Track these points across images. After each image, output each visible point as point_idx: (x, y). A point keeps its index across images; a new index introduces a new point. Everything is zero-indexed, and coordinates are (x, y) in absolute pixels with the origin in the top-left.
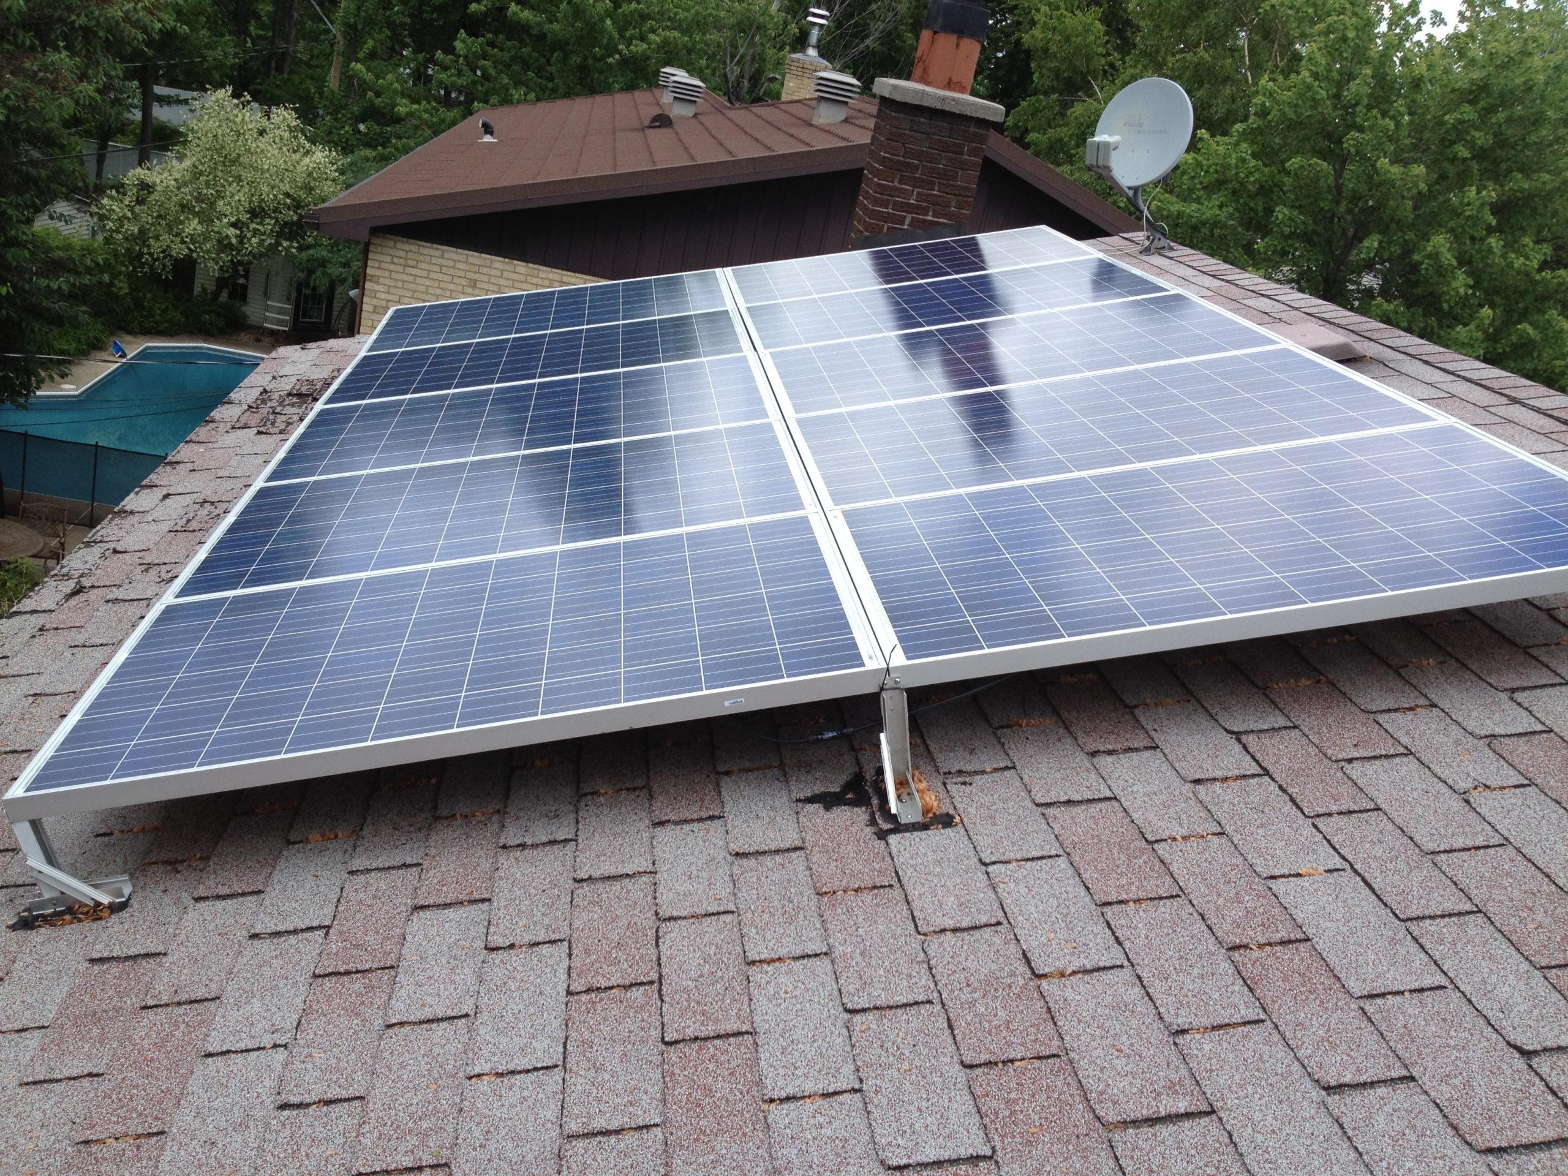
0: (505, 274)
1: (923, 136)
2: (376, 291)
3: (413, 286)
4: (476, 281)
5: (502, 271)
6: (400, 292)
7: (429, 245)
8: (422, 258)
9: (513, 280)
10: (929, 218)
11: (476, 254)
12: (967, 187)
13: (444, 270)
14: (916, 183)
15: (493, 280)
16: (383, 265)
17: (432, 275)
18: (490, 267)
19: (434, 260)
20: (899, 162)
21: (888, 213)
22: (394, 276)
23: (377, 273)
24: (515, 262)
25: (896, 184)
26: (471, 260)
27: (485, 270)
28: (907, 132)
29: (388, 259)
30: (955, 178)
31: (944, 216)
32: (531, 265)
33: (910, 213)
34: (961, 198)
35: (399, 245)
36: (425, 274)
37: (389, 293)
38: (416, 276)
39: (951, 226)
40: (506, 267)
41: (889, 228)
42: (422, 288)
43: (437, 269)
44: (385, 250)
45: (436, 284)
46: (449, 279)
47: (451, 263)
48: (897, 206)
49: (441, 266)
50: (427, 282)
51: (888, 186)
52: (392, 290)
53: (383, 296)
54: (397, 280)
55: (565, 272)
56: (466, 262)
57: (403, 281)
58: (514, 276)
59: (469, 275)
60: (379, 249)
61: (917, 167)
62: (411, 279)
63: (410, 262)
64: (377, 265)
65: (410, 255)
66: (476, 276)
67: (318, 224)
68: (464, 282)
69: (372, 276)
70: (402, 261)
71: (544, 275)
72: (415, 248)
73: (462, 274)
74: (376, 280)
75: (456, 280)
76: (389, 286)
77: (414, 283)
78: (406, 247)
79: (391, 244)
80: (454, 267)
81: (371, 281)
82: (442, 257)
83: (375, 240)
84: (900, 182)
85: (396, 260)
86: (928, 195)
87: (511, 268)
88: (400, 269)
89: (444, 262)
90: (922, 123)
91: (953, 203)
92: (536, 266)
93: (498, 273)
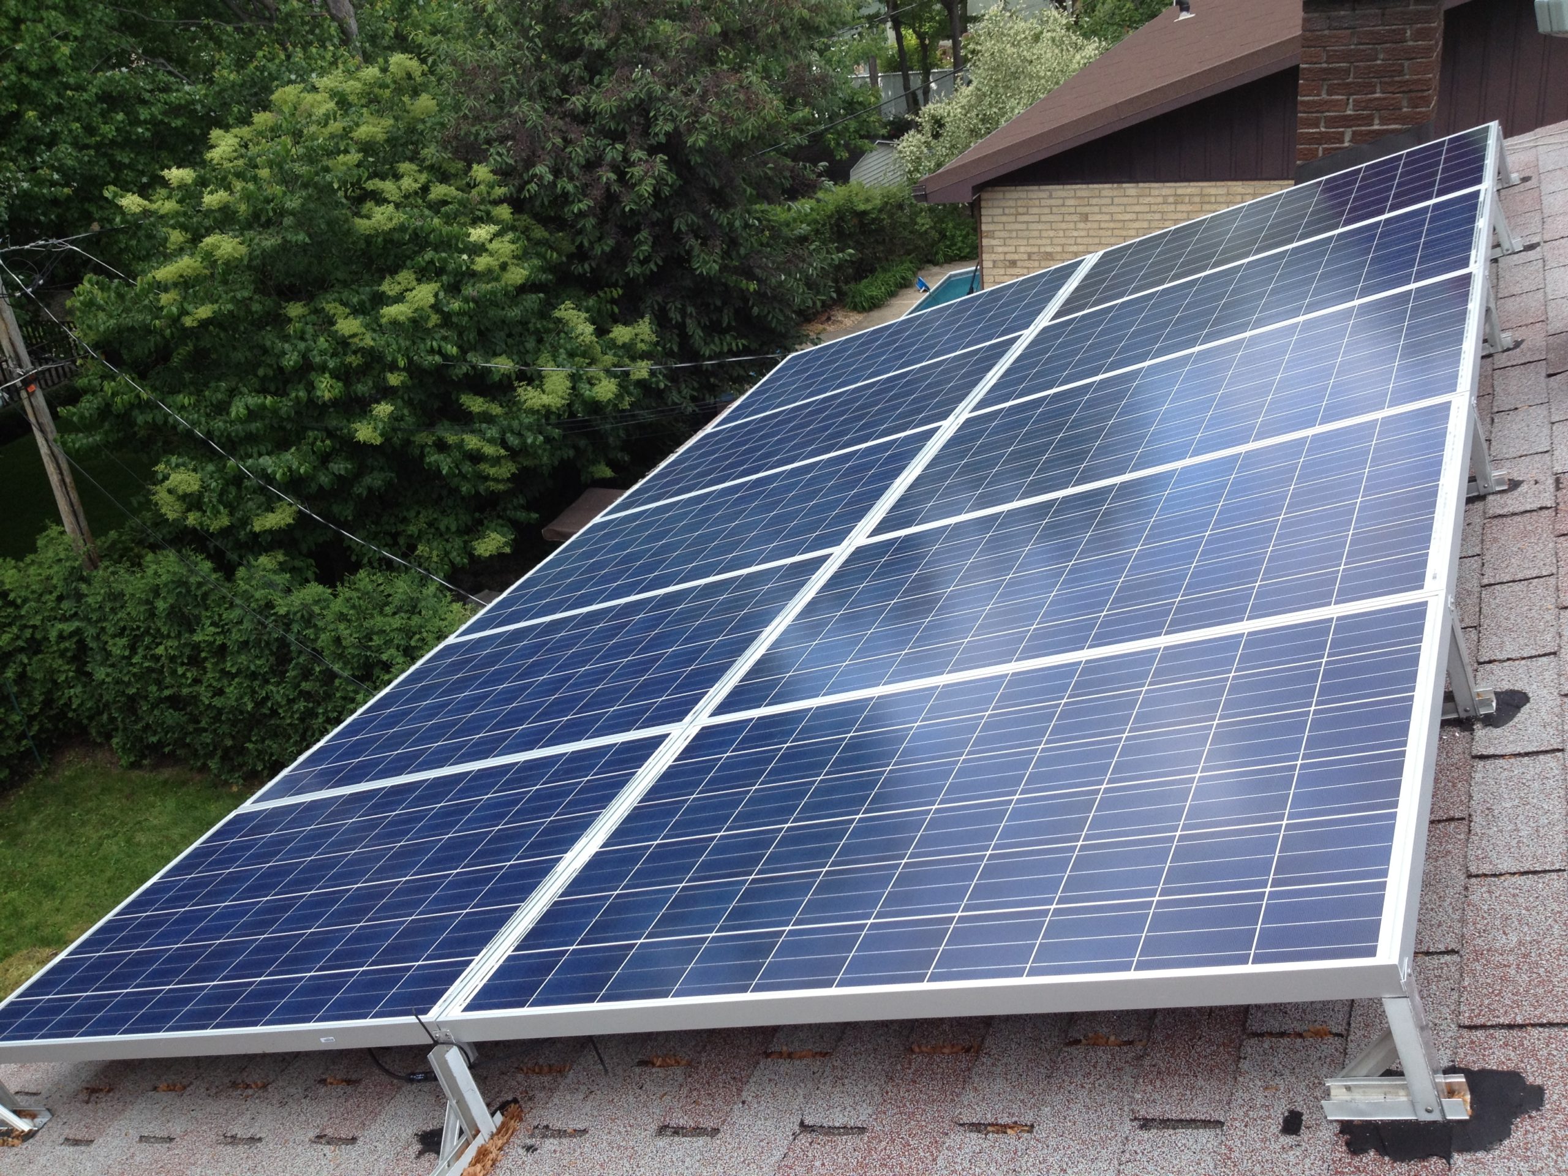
0: (1116, 200)
1: (1349, 31)
2: (993, 246)
3: (1026, 233)
4: (1087, 214)
5: (1112, 198)
6: (1015, 242)
7: (1036, 188)
8: (1031, 203)
9: (1125, 205)
10: (1376, 127)
11: (1084, 186)
12: (1420, 80)
13: (1055, 210)
14: (1349, 89)
15: (1104, 209)
16: (996, 219)
17: (1043, 218)
18: (1099, 197)
19: (1043, 203)
20: (1324, 70)
21: (1319, 133)
22: (1008, 227)
23: (991, 227)
24: (1124, 185)
25: (1324, 96)
26: (1079, 194)
27: (1094, 201)
28: (1326, 32)
29: (1000, 211)
30: (1401, 73)
31: (1395, 121)
32: (1141, 185)
33: (1351, 127)
34: (1413, 95)
35: (1008, 195)
36: (1036, 218)
37: (1005, 245)
38: (1027, 222)
39: (1408, 130)
40: (1115, 193)
41: (1325, 150)
42: (1036, 234)
43: (1047, 210)
44: (996, 203)
45: (1048, 226)
46: (1060, 218)
47: (1060, 202)
48: (1331, 122)
49: (1051, 207)
50: (1040, 226)
51: (1313, 101)
52: (1008, 242)
53: (1000, 249)
54: (1011, 231)
55: (1178, 184)
56: (1075, 197)
57: (1017, 231)
58: (1125, 200)
59: (1079, 210)
60: (990, 204)
61: (1347, 72)
62: (1024, 226)
63: (1021, 210)
64: (990, 219)
65: (1020, 203)
66: (1087, 209)
67: (926, 195)
68: (1075, 218)
69: (988, 232)
70: (1013, 211)
71: (1156, 192)
72: (1023, 195)
73: (1072, 210)
74: (991, 235)
75: (1067, 218)
76: (1005, 239)
77: (1027, 229)
78: (1015, 195)
79: (1000, 195)
80: (1063, 205)
81: (987, 237)
82: (1051, 197)
83: (985, 196)
84: (1329, 93)
85: (1007, 211)
86: (1370, 100)
87: (1121, 192)
88: (1012, 218)
89: (1053, 202)
90: (1344, 17)
91: (1405, 103)
92: (1147, 185)
93: (1109, 201)
